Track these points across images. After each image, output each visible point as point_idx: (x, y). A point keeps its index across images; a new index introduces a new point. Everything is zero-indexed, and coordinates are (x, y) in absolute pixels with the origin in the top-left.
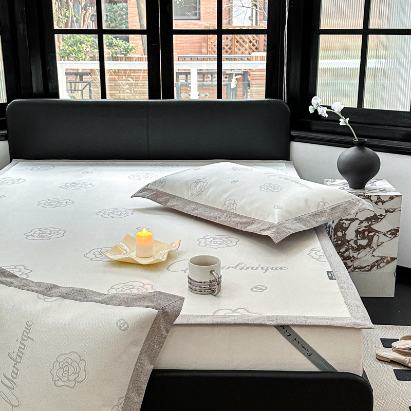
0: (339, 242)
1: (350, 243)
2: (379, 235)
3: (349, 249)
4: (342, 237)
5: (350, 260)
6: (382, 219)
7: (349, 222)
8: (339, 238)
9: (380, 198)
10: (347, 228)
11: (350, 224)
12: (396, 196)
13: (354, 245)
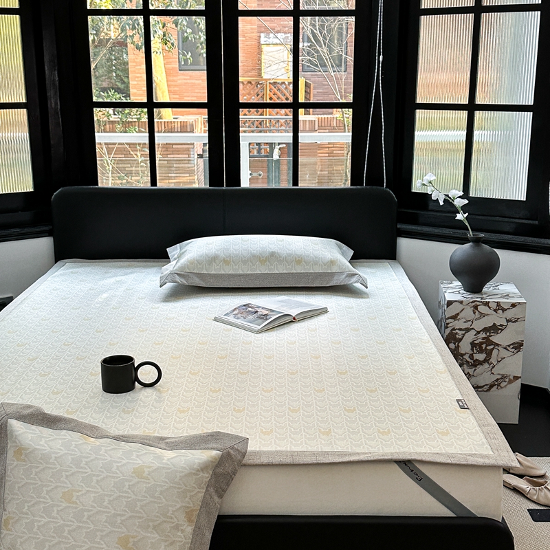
1: (464, 357)
2: (499, 348)
4: (455, 350)
6: (502, 330)
7: (463, 332)
9: (500, 305)
10: (461, 339)
11: (464, 335)
12: (519, 303)
13: (469, 360)
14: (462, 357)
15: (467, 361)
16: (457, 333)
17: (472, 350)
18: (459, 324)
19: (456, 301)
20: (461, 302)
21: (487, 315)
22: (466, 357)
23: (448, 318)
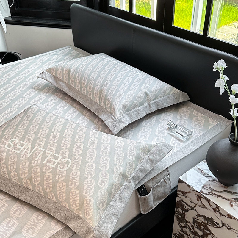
0: (180, 217)
1: (188, 223)
2: (213, 237)
3: (187, 228)
4: (182, 214)
5: (186, 236)
6: (217, 227)
7: (189, 208)
8: (179, 213)
9: (218, 208)
10: (187, 211)
11: (189, 210)
12: (235, 218)
13: (191, 228)
14: (187, 222)
15: (189, 227)
16: (184, 205)
17: (194, 223)
18: (186, 200)
19: (185, 183)
20: (189, 186)
21: (207, 208)
22: (190, 225)
23: (179, 191)
